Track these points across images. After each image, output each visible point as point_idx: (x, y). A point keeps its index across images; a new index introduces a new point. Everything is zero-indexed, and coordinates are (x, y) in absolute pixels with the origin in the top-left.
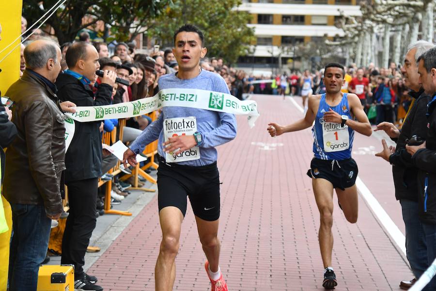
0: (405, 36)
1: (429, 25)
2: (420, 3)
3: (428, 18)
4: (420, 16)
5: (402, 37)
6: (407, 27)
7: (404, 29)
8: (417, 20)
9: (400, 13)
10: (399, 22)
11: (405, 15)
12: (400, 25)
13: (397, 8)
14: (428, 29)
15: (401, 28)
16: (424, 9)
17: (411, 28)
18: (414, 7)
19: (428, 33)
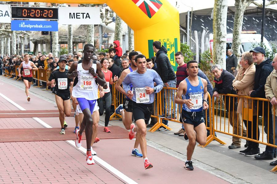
0: (5, 42)
1: (14, 38)
2: (10, 30)
3: (14, 36)
4: (10, 35)
5: (4, 43)
6: (6, 38)
7: (4, 39)
8: (10, 36)
9: (2, 33)
10: (2, 37)
11: (5, 34)
12: (3, 38)
13: (1, 32)
14: (14, 40)
15: (3, 39)
16: (12, 32)
17: (7, 39)
18: (8, 31)
19: (14, 42)
